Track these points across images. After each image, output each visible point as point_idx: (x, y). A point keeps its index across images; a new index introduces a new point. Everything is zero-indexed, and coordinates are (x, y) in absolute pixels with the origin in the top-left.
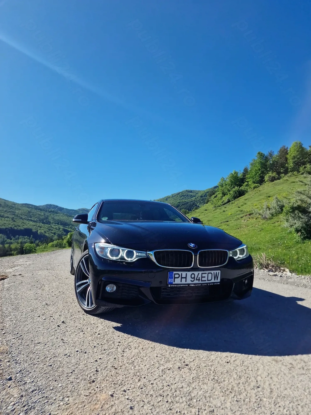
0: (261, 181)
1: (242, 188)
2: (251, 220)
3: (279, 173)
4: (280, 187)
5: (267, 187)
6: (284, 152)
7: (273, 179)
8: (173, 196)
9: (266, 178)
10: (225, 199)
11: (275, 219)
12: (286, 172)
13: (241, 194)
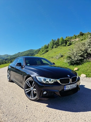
0: (53, 48)
1: (48, 49)
2: (53, 59)
3: (57, 46)
4: (58, 50)
5: (54, 49)
6: (59, 40)
7: (56, 47)
8: (27, 51)
9: (54, 47)
10: (43, 52)
11: (60, 59)
12: (59, 46)
13: (47, 51)
